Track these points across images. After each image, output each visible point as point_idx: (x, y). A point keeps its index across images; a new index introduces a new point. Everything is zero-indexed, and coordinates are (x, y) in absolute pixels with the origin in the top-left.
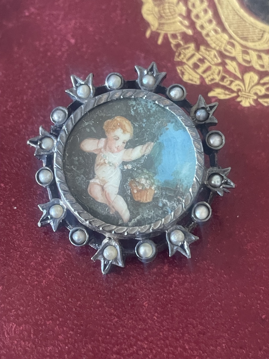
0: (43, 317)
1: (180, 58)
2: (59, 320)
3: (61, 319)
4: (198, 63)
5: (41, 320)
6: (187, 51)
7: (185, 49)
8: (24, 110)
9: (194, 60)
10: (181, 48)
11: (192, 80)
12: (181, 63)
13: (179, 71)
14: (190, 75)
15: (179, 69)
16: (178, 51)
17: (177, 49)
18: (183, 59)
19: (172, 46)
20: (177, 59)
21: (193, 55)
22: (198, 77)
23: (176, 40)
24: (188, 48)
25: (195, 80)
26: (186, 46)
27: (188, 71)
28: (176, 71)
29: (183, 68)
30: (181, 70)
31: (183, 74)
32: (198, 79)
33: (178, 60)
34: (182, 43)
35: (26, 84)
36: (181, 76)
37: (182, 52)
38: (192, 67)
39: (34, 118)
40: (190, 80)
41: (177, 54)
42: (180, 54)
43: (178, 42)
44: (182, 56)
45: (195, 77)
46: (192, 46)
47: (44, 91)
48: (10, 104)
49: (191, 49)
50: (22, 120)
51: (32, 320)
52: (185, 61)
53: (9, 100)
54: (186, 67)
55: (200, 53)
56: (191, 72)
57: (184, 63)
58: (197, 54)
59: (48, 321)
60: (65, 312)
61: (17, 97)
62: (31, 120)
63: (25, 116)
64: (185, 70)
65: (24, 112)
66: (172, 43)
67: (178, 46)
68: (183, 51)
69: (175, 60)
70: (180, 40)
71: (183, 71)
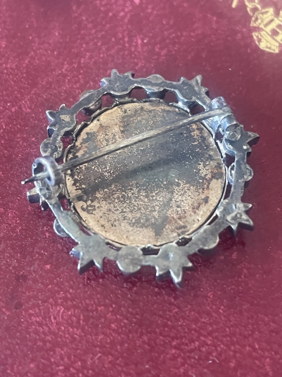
0: (94, 302)
1: (257, 23)
2: (112, 307)
3: (114, 306)
4: (278, 30)
5: (92, 306)
6: (265, 16)
7: (263, 13)
8: (81, 74)
9: (273, 26)
10: (258, 12)
11: (270, 48)
12: (258, 29)
13: (255, 38)
14: (268, 42)
15: (255, 35)
16: (255, 16)
17: (254, 14)
18: (260, 24)
19: (248, 9)
20: (253, 24)
21: (272, 21)
22: (277, 44)
23: (253, 4)
24: (266, 12)
25: (273, 48)
26: (264, 11)
27: (266, 38)
28: (252, 37)
29: (260, 34)
30: (257, 37)
31: (260, 41)
32: (277, 47)
33: (255, 25)
34: (259, 7)
35: (84, 46)
36: (257, 43)
37: (259, 17)
38: (270, 33)
39: (92, 84)
40: (267, 47)
41: (253, 19)
42: (257, 19)
43: (255, 5)
44: (259, 21)
45: (274, 45)
46: (271, 10)
47: (104, 55)
48: (66, 66)
49: (269, 14)
50: (78, 85)
51: (82, 304)
52: (262, 26)
53: (66, 63)
54: (263, 33)
55: (280, 18)
56: (269, 38)
57: (262, 30)
58: (276, 19)
59: (100, 306)
60: (119, 298)
61: (74, 60)
62: (88, 85)
63: (82, 81)
64: (263, 37)
65: (80, 76)
66: (248, 6)
67: (255, 10)
68: (261, 15)
69: (251, 25)
70: (257, 4)
71: (260, 37)
